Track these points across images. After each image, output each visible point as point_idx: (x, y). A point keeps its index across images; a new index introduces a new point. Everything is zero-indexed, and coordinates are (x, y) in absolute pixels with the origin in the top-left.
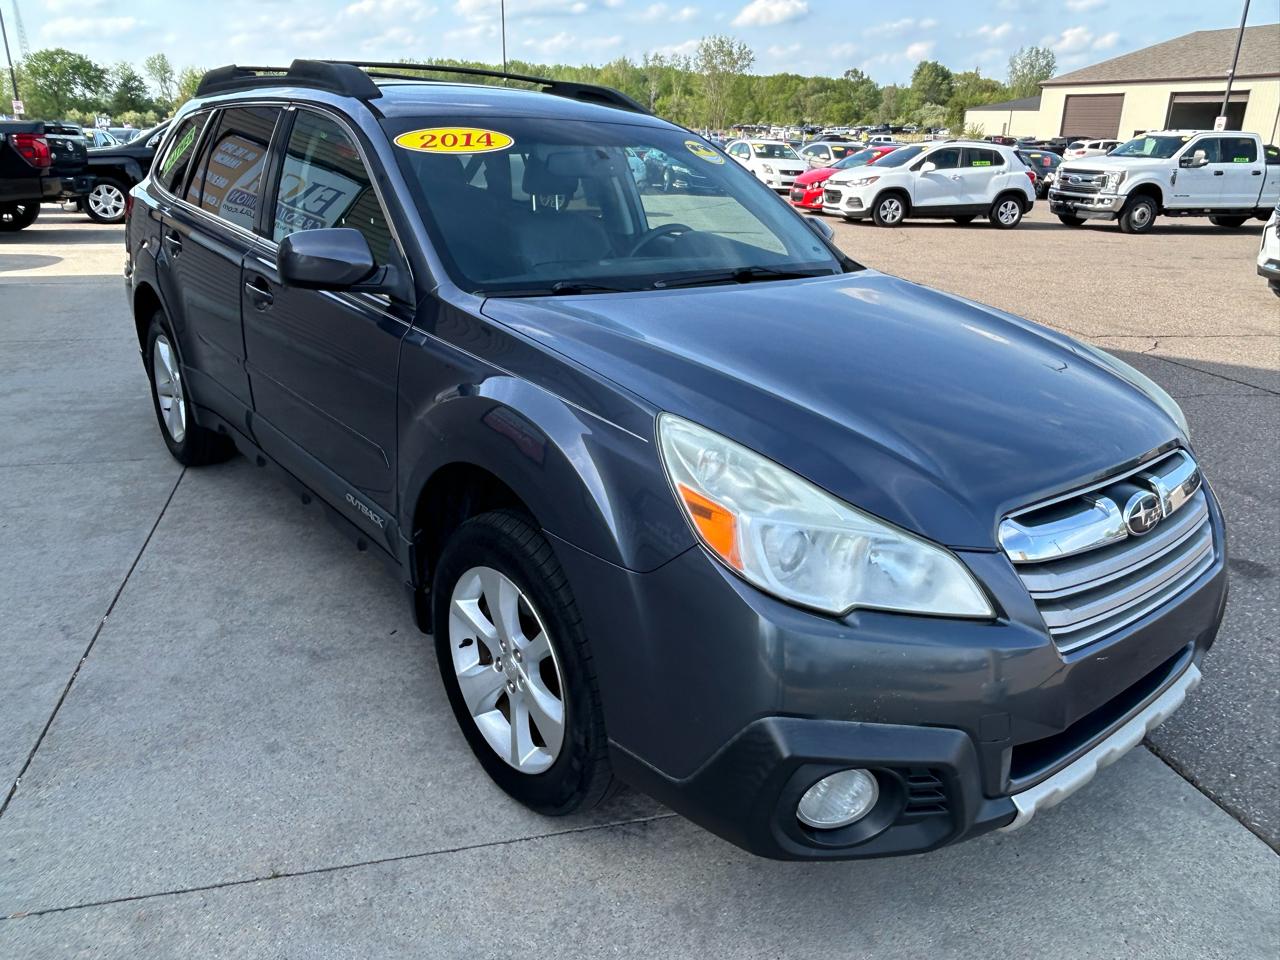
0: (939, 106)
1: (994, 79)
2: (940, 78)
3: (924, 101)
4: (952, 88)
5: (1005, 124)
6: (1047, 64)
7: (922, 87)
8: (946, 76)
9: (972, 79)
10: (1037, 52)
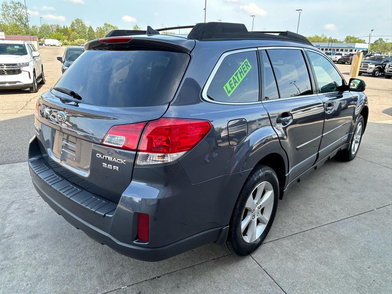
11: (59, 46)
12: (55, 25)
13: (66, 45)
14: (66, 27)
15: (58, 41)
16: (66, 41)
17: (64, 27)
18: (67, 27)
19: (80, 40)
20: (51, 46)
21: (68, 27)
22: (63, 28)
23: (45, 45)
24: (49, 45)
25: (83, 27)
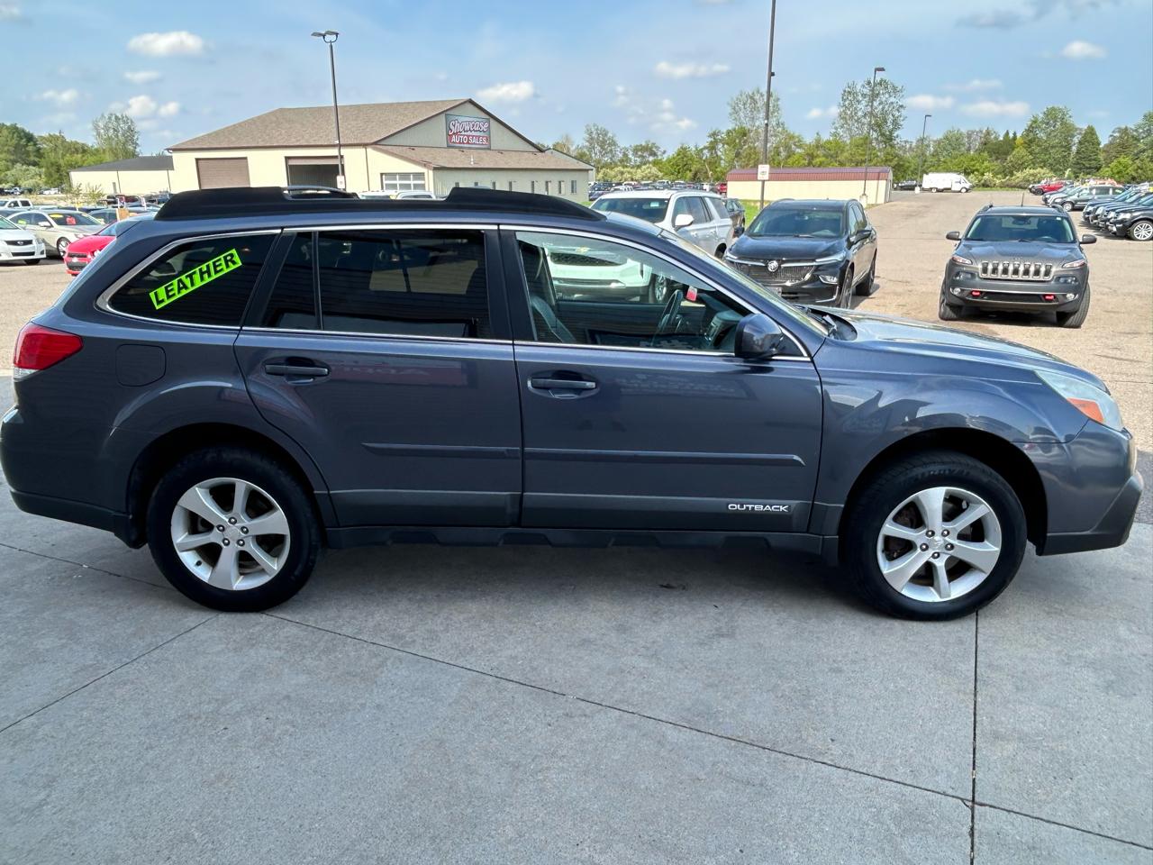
0: (31, 167)
1: (81, 141)
2: (24, 140)
3: (14, 162)
4: (40, 149)
5: (114, 184)
6: (129, 128)
7: (6, 148)
8: (30, 138)
9: (57, 141)
10: (117, 118)
11: (960, 192)
12: (981, 132)
13: (988, 186)
14: (1011, 135)
15: (962, 177)
16: (988, 176)
17: (1007, 133)
18: (1015, 134)
19: (1032, 171)
20: (938, 191)
21: (1019, 135)
22: (1001, 139)
23: (923, 190)
24: (931, 189)
25: (1068, 131)
